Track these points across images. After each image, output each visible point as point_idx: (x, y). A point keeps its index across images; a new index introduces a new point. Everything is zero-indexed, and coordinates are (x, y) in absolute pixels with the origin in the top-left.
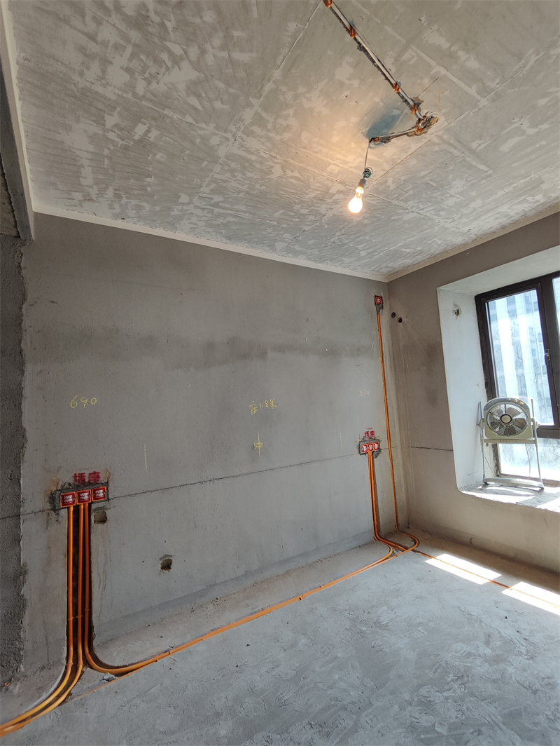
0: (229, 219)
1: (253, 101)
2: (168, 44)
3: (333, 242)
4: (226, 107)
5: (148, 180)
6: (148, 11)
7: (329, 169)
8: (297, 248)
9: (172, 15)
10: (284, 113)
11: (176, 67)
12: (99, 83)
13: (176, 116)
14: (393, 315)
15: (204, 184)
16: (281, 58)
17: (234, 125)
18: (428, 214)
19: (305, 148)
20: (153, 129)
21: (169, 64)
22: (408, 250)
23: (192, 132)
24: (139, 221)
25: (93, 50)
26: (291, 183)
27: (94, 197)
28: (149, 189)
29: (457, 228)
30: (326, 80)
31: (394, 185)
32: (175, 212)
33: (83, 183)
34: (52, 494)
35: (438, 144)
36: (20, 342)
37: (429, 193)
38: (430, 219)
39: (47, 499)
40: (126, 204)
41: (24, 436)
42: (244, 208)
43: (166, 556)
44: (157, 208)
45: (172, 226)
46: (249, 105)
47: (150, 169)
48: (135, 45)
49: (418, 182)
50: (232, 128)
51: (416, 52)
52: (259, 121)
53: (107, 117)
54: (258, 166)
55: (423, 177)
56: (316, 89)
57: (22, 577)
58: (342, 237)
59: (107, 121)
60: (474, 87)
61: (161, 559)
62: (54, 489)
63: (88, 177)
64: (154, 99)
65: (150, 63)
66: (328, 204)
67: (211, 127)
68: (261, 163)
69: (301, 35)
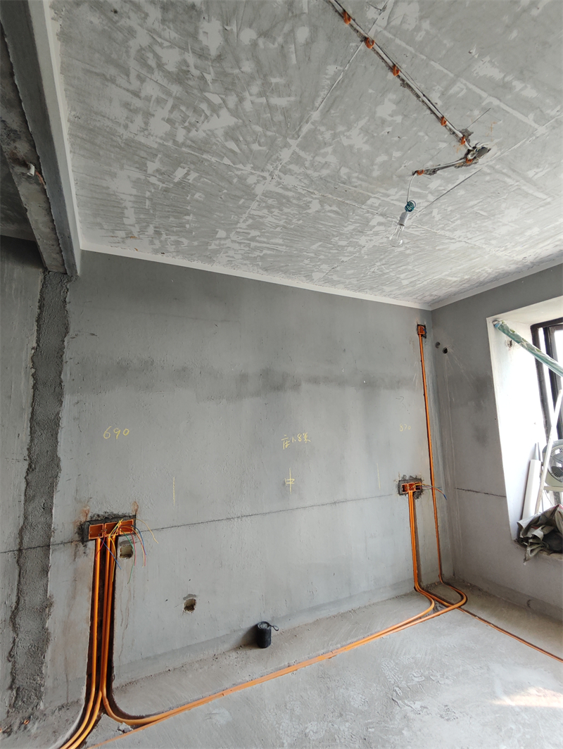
0: (265, 252)
1: (290, 141)
2: (207, 94)
3: (373, 272)
4: (264, 148)
5: (187, 217)
6: (188, 66)
7: (369, 202)
8: (335, 278)
9: (211, 67)
10: (322, 151)
11: (215, 115)
12: (142, 133)
13: (214, 160)
14: (438, 344)
15: (241, 220)
16: (320, 100)
17: (271, 164)
18: (477, 244)
19: (344, 183)
20: (192, 172)
21: (208, 113)
22: (455, 279)
23: (230, 173)
24: (177, 255)
25: (136, 105)
26: (329, 217)
27: (136, 235)
28: (188, 226)
29: (510, 256)
30: (367, 118)
31: (440, 215)
32: (213, 247)
33: (126, 223)
34: (81, 525)
35: (489, 174)
36: (61, 373)
37: (478, 222)
38: (479, 248)
39: (76, 530)
40: (166, 240)
41: (58, 466)
42: (280, 241)
43: (190, 595)
44: (196, 243)
45: (210, 259)
46: (286, 145)
47: (189, 208)
48: (177, 98)
49: (466, 211)
50: (270, 167)
51: (465, 85)
52: (297, 159)
53: (149, 164)
54: (295, 201)
55: (472, 207)
56: (356, 127)
57: (47, 609)
58: (383, 266)
59: (149, 168)
60: (531, 116)
61: (184, 599)
62: (83, 519)
63: (130, 217)
64: (193, 145)
65: (190, 113)
66: (368, 235)
67: (249, 168)
68: (299, 199)
69: (341, 77)
